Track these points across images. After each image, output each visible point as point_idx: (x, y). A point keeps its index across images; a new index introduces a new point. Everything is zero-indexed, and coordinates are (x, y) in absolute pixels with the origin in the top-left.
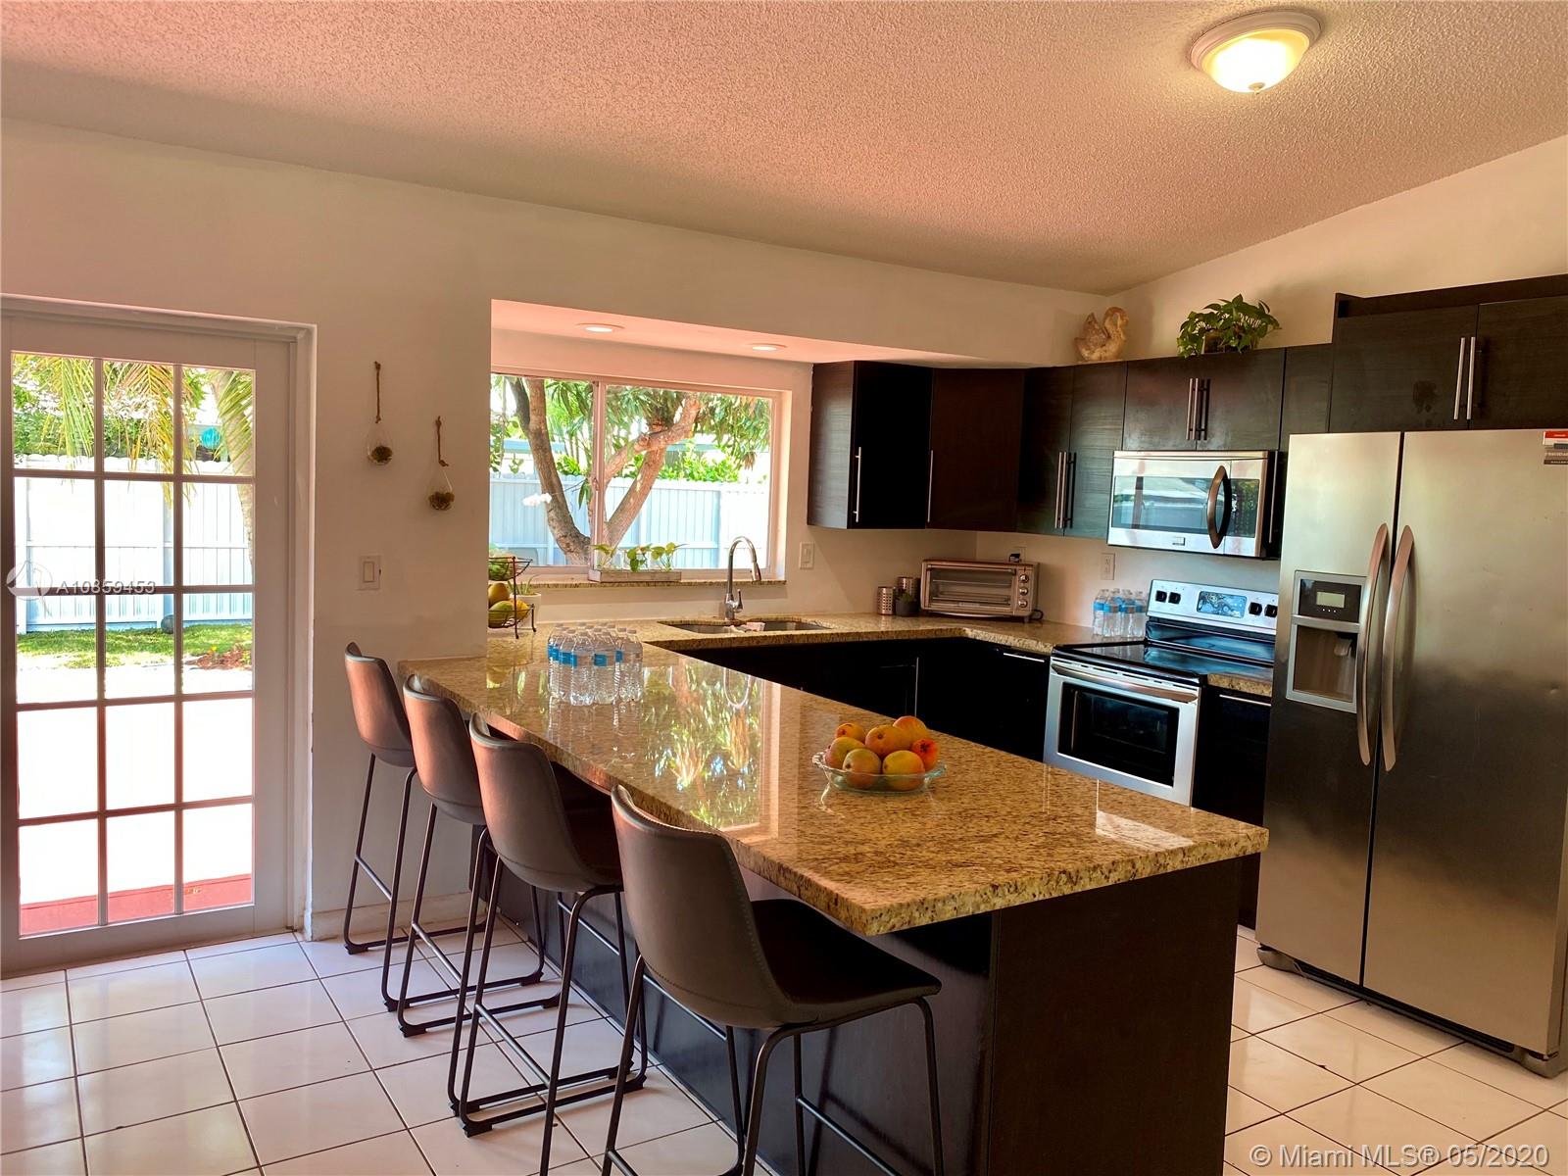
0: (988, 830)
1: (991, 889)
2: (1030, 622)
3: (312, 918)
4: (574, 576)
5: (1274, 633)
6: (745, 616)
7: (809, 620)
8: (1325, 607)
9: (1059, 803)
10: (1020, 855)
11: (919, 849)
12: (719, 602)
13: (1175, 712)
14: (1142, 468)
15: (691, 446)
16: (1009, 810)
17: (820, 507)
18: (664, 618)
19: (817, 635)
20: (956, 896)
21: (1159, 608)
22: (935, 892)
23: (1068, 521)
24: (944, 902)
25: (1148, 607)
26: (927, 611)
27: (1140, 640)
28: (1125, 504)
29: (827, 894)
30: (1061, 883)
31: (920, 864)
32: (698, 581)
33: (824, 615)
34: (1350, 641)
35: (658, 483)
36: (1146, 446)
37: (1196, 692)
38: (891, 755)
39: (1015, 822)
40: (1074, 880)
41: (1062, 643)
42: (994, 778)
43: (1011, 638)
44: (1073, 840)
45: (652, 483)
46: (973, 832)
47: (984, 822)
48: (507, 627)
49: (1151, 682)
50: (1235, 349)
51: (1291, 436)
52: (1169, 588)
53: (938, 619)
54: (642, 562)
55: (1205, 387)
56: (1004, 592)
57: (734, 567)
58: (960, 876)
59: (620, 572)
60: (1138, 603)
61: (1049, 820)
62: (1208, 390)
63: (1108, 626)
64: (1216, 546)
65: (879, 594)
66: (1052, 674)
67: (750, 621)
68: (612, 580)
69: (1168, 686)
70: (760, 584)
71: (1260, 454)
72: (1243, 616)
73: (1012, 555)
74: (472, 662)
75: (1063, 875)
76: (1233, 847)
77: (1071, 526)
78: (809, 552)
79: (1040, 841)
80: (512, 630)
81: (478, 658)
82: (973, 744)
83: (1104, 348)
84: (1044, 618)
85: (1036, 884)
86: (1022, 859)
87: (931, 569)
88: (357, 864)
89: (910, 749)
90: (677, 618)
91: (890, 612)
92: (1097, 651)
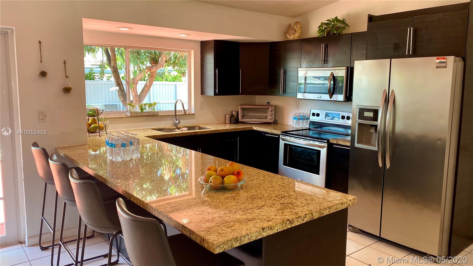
0: (260, 204)
1: (262, 229)
2: (273, 124)
3: (28, 239)
4: (120, 114)
5: (351, 125)
6: (181, 126)
7: (203, 126)
8: (367, 117)
9: (285, 191)
10: (272, 214)
11: (236, 214)
12: (172, 121)
13: (319, 152)
14: (306, 73)
15: (167, 71)
16: (268, 195)
17: (205, 89)
18: (153, 127)
19: (205, 131)
20: (249, 234)
21: (313, 118)
22: (241, 233)
23: (284, 91)
24: (244, 237)
25: (310, 118)
26: (241, 121)
27: (308, 128)
28: (302, 86)
29: (200, 237)
30: (287, 224)
31: (236, 221)
32: (164, 114)
33: (208, 124)
34: (375, 127)
35: (154, 83)
36: (308, 66)
37: (326, 145)
38: (226, 177)
39: (270, 200)
40: (292, 222)
41: (284, 131)
42: (263, 182)
43: (268, 130)
44: (290, 206)
45: (153, 82)
46: (255, 205)
47: (259, 201)
48: (97, 133)
49: (312, 142)
50: (336, 34)
51: (355, 61)
52: (316, 112)
53: (245, 124)
54: (145, 109)
55: (326, 47)
56: (265, 115)
57: (176, 110)
58: (251, 224)
59: (137, 112)
60: (306, 117)
61: (282, 198)
62: (327, 48)
63: (297, 124)
64: (331, 98)
65: (226, 117)
66: (281, 140)
67: (183, 127)
68: (134, 115)
69: (317, 143)
70: (185, 115)
71: (344, 68)
72: (339, 120)
73: (267, 103)
74: (82, 146)
75: (288, 221)
76: (345, 204)
77: (285, 93)
78: (202, 104)
79: (279, 207)
80: (98, 134)
81: (85, 145)
82: (255, 169)
83: (294, 35)
84: (278, 122)
85: (278, 226)
86: (273, 216)
87: (242, 108)
88: (42, 220)
89: (233, 174)
90: (158, 127)
91: (229, 122)
92: (294, 133)
